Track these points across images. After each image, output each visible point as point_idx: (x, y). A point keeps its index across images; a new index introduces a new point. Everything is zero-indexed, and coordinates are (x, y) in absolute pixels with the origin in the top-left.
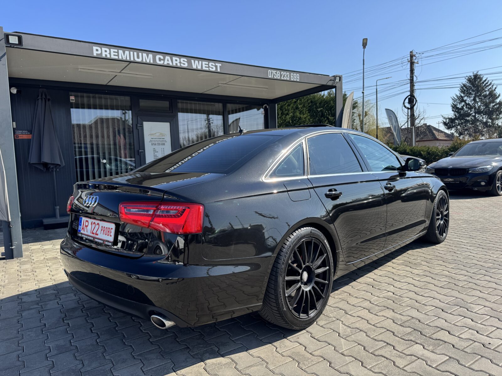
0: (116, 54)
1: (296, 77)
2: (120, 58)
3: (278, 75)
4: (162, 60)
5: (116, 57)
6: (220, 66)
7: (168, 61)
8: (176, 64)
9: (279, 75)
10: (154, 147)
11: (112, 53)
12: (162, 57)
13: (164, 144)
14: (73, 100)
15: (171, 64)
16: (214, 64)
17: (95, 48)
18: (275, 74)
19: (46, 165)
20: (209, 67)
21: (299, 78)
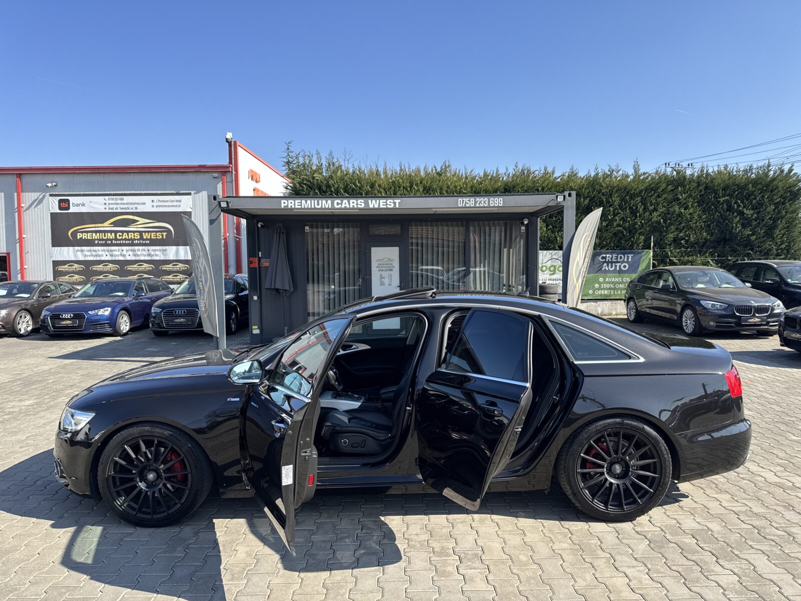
0: (300, 204)
1: (497, 202)
2: (303, 207)
3: (471, 202)
4: (340, 204)
5: (300, 207)
6: (399, 202)
7: (345, 204)
8: (353, 206)
9: (473, 202)
10: (381, 272)
11: (296, 204)
12: (340, 202)
13: (391, 270)
14: (308, 230)
15: (348, 206)
16: (392, 201)
17: (283, 201)
18: (467, 202)
19: (277, 290)
20: (387, 204)
21: (502, 202)
